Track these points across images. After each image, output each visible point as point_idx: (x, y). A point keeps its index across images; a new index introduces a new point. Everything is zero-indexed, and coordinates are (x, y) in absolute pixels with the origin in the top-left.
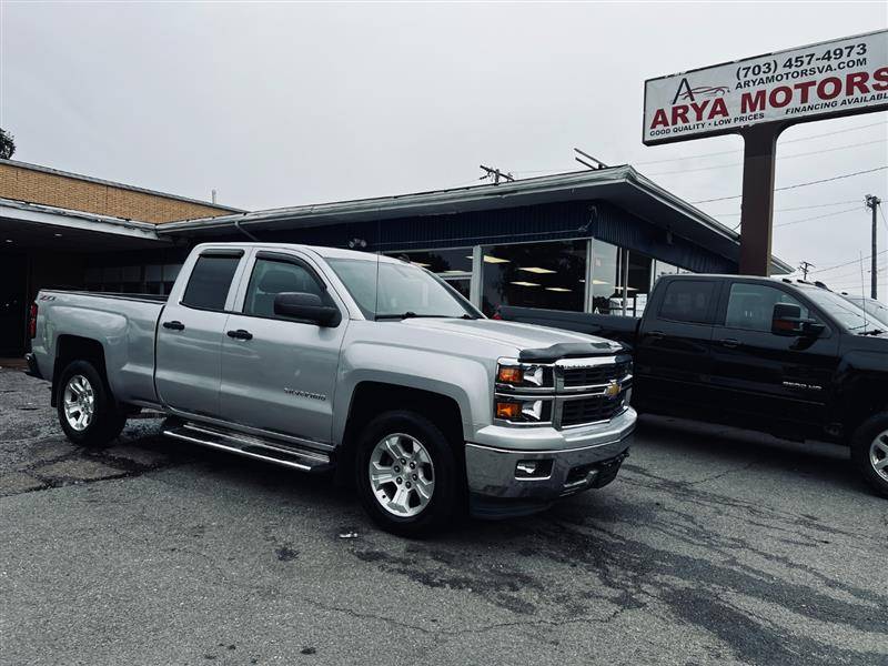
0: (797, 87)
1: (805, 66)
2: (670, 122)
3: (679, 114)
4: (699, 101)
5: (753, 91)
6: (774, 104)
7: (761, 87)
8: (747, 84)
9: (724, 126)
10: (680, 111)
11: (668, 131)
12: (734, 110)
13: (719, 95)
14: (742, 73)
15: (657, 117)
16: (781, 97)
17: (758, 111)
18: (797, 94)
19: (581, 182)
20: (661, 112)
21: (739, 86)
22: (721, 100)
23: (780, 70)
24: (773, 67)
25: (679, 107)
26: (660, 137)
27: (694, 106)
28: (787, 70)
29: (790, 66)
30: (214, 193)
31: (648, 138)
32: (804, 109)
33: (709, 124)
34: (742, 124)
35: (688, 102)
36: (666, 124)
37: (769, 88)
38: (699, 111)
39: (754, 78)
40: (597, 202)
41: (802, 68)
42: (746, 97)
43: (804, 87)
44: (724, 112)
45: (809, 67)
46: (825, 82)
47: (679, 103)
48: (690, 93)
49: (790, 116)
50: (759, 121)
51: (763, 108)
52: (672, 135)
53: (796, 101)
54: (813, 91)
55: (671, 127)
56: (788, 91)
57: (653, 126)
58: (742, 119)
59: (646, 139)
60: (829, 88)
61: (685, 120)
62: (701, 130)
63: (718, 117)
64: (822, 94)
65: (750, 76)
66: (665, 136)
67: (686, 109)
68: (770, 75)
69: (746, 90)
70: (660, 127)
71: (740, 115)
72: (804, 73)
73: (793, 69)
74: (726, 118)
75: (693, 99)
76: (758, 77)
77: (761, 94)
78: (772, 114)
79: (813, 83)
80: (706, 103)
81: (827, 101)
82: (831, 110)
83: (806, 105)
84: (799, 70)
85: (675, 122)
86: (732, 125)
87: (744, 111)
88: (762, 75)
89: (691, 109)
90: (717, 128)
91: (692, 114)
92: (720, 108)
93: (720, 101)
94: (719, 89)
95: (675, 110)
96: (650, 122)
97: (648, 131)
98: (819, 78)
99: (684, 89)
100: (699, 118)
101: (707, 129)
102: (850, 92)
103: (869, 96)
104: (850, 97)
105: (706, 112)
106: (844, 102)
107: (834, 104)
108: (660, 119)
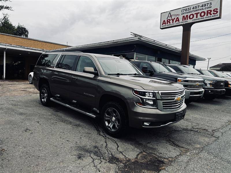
0: (195, 14)
3: (168, 21)
4: (173, 18)
5: (185, 15)
7: (187, 14)
8: (184, 13)
10: (169, 21)
12: (181, 20)
13: (178, 16)
15: (163, 22)
17: (186, 20)
18: (195, 16)
19: (129, 40)
20: (164, 21)
24: (190, 9)
29: (194, 9)
30: (67, 43)
31: (161, 27)
32: (197, 19)
33: (175, 24)
35: (170, 18)
36: (165, 24)
37: (189, 14)
38: (173, 20)
40: (136, 44)
43: (197, 14)
44: (179, 21)
46: (202, 13)
50: (187, 23)
51: (187, 19)
52: (167, 26)
54: (199, 15)
55: (167, 25)
56: (193, 15)
58: (182, 22)
61: (170, 23)
62: (173, 25)
63: (177, 22)
64: (201, 16)
66: (165, 27)
69: (183, 15)
70: (164, 25)
75: (171, 18)
76: (187, 11)
77: (187, 16)
78: (189, 21)
80: (174, 18)
81: (202, 17)
83: (197, 18)
85: (167, 23)
87: (183, 20)
89: (171, 20)
91: (171, 21)
92: (178, 20)
93: (178, 18)
94: (178, 15)
95: (167, 20)
96: (162, 24)
97: (161, 26)
99: (170, 15)
100: (173, 22)
101: (175, 25)
102: (207, 15)
103: (212, 16)
104: (207, 16)
105: (175, 21)
106: (206, 18)
107: (204, 18)
108: (164, 23)
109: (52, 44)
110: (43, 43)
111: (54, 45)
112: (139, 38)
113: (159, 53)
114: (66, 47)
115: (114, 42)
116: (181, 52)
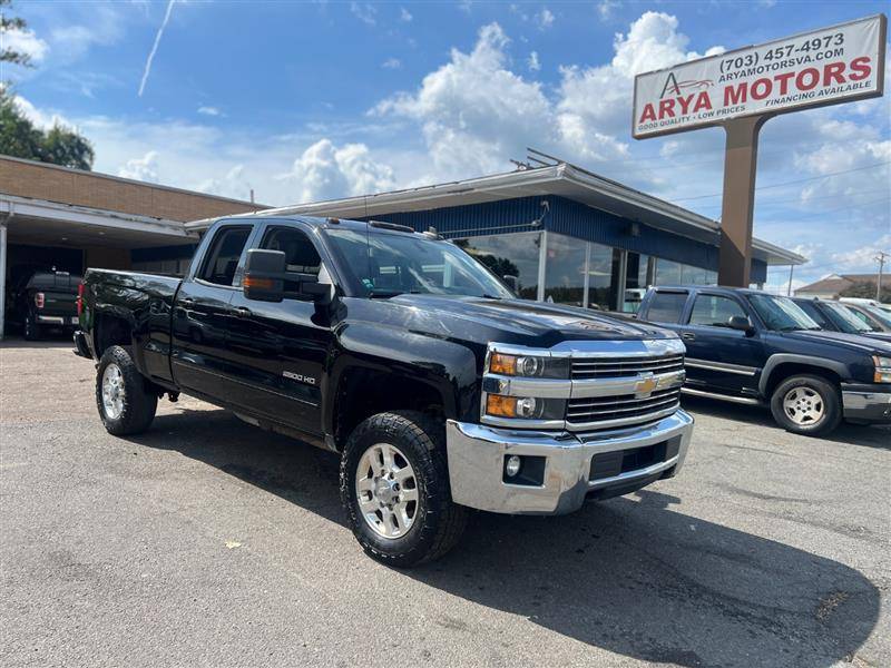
0: (777, 78)
1: (784, 58)
2: (657, 116)
3: (667, 108)
4: (685, 94)
5: (735, 83)
6: (755, 96)
7: (743, 80)
8: (730, 77)
9: (707, 120)
10: (667, 105)
11: (655, 126)
12: (717, 103)
13: (703, 88)
14: (725, 66)
15: (646, 111)
16: (761, 89)
17: (740, 103)
18: (777, 85)
20: (649, 107)
21: (722, 79)
22: (705, 93)
23: (762, 63)
25: (666, 102)
26: (647, 131)
27: (680, 100)
28: (768, 62)
29: (771, 58)
31: (638, 133)
32: (783, 100)
33: (693, 117)
34: (724, 117)
35: (674, 96)
36: (653, 118)
37: (750, 80)
38: (685, 105)
39: (736, 70)
41: (782, 59)
42: (729, 90)
43: (784, 79)
44: (708, 105)
46: (803, 73)
47: (664, 98)
48: (677, 88)
49: (770, 107)
50: (740, 113)
51: (744, 100)
52: (660, 129)
53: (776, 92)
54: (792, 82)
55: (659, 121)
56: (767, 82)
57: (642, 121)
58: (724, 112)
59: (636, 133)
60: (807, 79)
61: (672, 114)
63: (703, 111)
64: (800, 85)
65: (733, 69)
66: (655, 130)
67: (672, 103)
68: (751, 67)
69: (728, 83)
70: (648, 121)
71: (722, 108)
72: (784, 64)
73: (774, 61)
74: (710, 111)
75: (679, 93)
77: (743, 87)
78: (754, 107)
79: (792, 75)
80: (691, 97)
81: (805, 92)
82: (809, 101)
83: (785, 96)
84: (779, 61)
85: (661, 116)
86: (715, 118)
87: (726, 104)
88: (744, 68)
89: (677, 102)
90: (701, 121)
91: (678, 108)
92: (705, 101)
93: (704, 95)
94: (703, 82)
95: (662, 104)
96: (638, 118)
97: (638, 125)
99: (671, 83)
100: (685, 112)
101: (692, 122)
102: (827, 83)
103: (846, 86)
104: (828, 88)
105: (691, 106)
106: (821, 94)
107: (812, 95)
108: (648, 113)
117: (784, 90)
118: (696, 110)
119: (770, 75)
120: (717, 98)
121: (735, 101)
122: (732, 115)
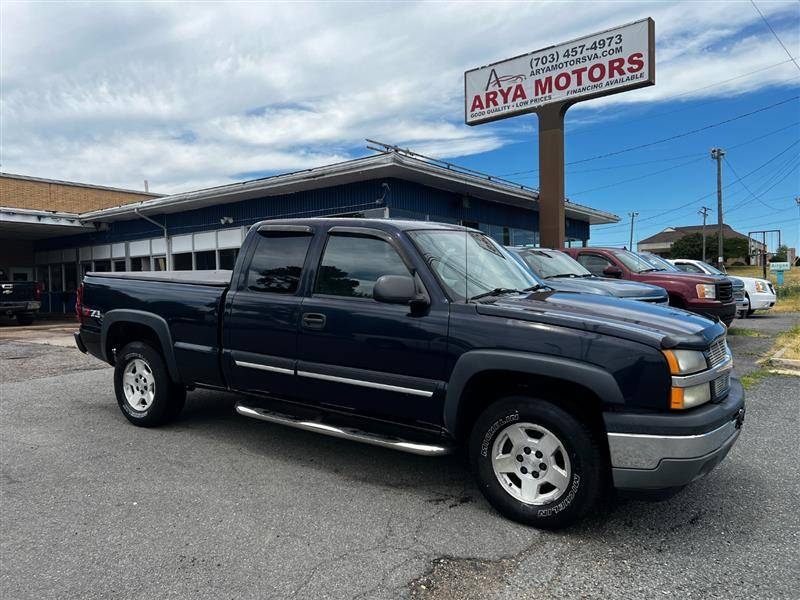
0: (574, 72)
1: (578, 56)
2: (485, 106)
3: (491, 99)
4: (505, 87)
5: (543, 77)
6: (559, 88)
7: (548, 74)
8: (538, 72)
9: (524, 108)
10: (492, 96)
11: (483, 113)
13: (519, 81)
14: (535, 63)
15: (475, 101)
16: (563, 82)
17: (547, 94)
18: (574, 78)
19: (364, 166)
20: (477, 98)
21: (532, 74)
22: (520, 85)
23: (562, 60)
24: (555, 57)
25: (491, 93)
26: (478, 118)
27: (501, 91)
28: (566, 59)
29: (568, 56)
31: (470, 120)
32: (580, 90)
33: (512, 107)
34: (535, 105)
35: (497, 89)
36: (482, 108)
37: (554, 74)
38: (505, 96)
39: (543, 66)
40: (388, 180)
41: (577, 57)
42: (538, 82)
43: (579, 73)
44: (524, 97)
45: (581, 56)
46: (593, 68)
47: (491, 89)
48: (498, 81)
49: (571, 96)
50: (548, 101)
51: (550, 91)
52: (487, 116)
53: (573, 85)
54: (585, 75)
55: (486, 110)
56: (567, 76)
57: (473, 110)
58: (536, 101)
59: (469, 121)
60: (597, 73)
61: (496, 104)
62: (506, 111)
63: (519, 100)
64: (591, 78)
65: (540, 66)
66: (482, 117)
67: (495, 94)
68: (554, 63)
69: (537, 77)
70: (477, 110)
71: (534, 97)
72: (578, 61)
73: (571, 58)
74: (524, 100)
75: (500, 86)
76: (546, 65)
77: (549, 80)
78: (558, 96)
79: (585, 69)
80: (510, 89)
81: (596, 83)
82: (598, 90)
83: (581, 87)
84: (574, 58)
85: (488, 106)
86: (529, 106)
87: (537, 94)
88: (548, 64)
89: (499, 93)
90: (517, 109)
91: (500, 99)
92: (520, 92)
93: (519, 87)
94: (518, 77)
95: (488, 95)
96: (470, 108)
97: (469, 114)
98: (589, 65)
99: (493, 78)
100: (506, 101)
101: (511, 110)
102: (611, 75)
103: (625, 77)
104: (612, 79)
105: (510, 96)
106: (608, 84)
107: (601, 85)
108: (477, 103)
109: (89, 192)
110: (53, 187)
111: (96, 195)
112: (395, 160)
113: (466, 205)
114: (142, 198)
115: (311, 174)
116: (538, 198)
117: (579, 83)
118: (514, 100)
119: (569, 70)
120: (530, 91)
121: (543, 93)
122: (542, 104)
